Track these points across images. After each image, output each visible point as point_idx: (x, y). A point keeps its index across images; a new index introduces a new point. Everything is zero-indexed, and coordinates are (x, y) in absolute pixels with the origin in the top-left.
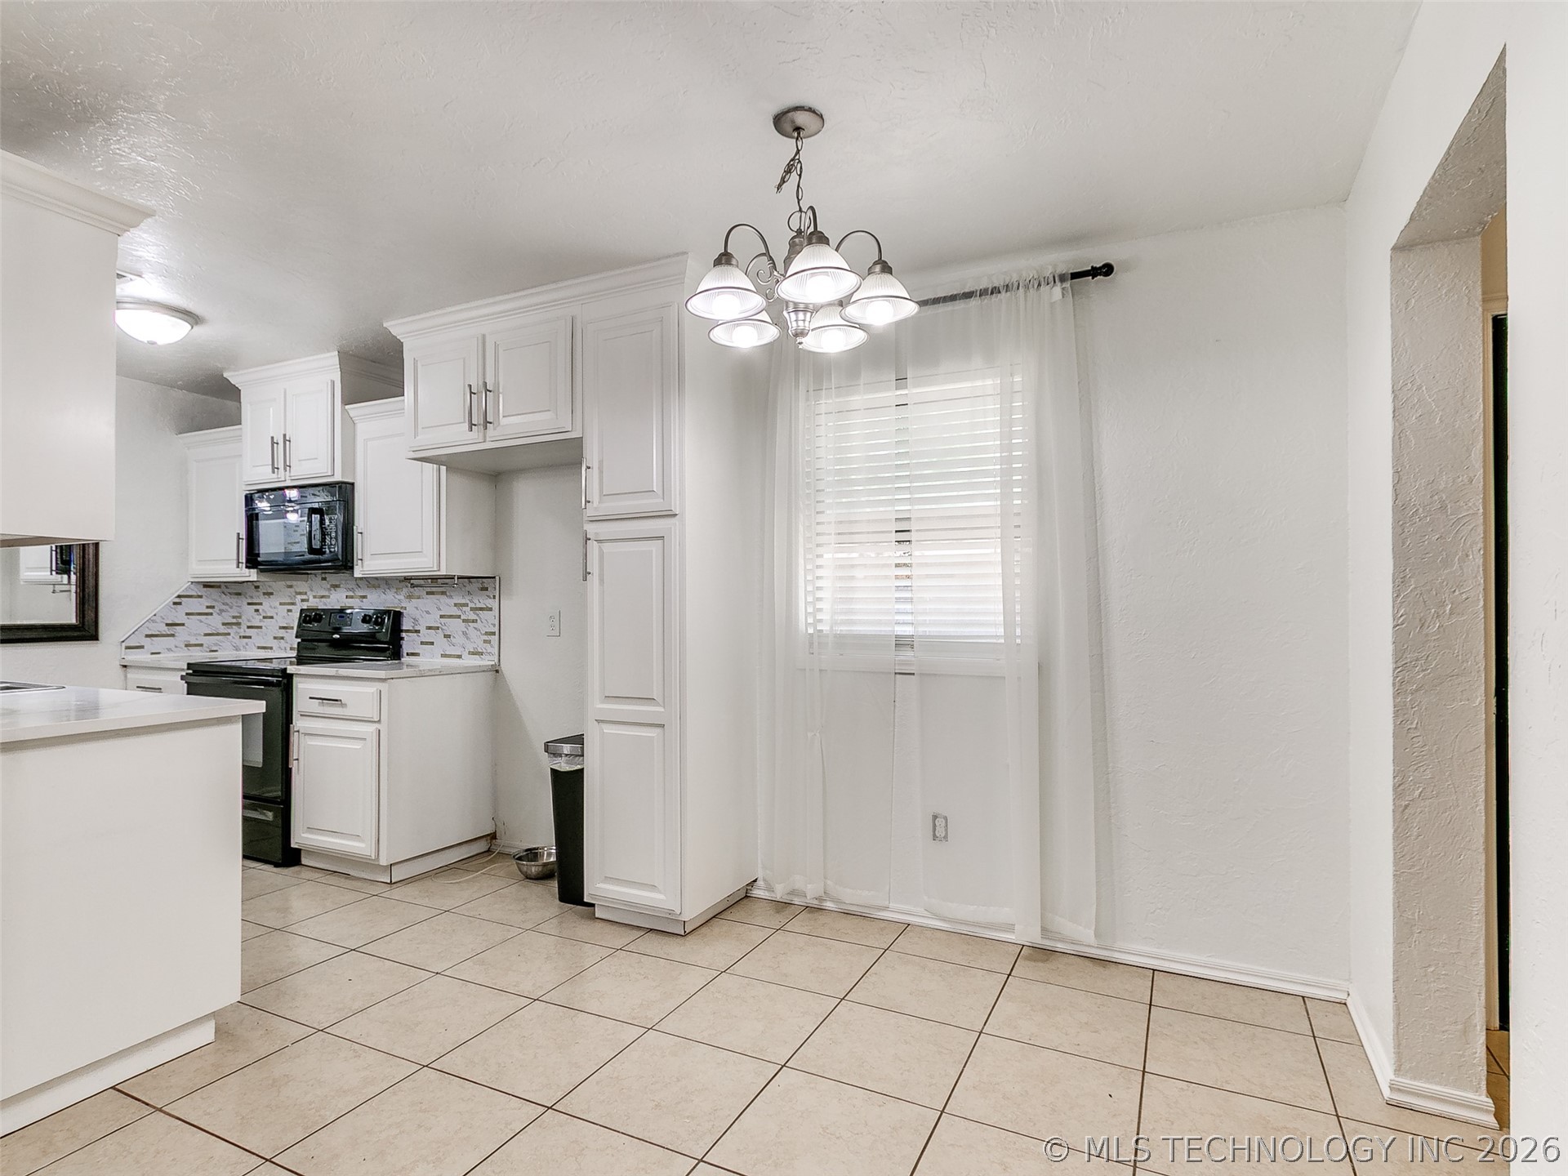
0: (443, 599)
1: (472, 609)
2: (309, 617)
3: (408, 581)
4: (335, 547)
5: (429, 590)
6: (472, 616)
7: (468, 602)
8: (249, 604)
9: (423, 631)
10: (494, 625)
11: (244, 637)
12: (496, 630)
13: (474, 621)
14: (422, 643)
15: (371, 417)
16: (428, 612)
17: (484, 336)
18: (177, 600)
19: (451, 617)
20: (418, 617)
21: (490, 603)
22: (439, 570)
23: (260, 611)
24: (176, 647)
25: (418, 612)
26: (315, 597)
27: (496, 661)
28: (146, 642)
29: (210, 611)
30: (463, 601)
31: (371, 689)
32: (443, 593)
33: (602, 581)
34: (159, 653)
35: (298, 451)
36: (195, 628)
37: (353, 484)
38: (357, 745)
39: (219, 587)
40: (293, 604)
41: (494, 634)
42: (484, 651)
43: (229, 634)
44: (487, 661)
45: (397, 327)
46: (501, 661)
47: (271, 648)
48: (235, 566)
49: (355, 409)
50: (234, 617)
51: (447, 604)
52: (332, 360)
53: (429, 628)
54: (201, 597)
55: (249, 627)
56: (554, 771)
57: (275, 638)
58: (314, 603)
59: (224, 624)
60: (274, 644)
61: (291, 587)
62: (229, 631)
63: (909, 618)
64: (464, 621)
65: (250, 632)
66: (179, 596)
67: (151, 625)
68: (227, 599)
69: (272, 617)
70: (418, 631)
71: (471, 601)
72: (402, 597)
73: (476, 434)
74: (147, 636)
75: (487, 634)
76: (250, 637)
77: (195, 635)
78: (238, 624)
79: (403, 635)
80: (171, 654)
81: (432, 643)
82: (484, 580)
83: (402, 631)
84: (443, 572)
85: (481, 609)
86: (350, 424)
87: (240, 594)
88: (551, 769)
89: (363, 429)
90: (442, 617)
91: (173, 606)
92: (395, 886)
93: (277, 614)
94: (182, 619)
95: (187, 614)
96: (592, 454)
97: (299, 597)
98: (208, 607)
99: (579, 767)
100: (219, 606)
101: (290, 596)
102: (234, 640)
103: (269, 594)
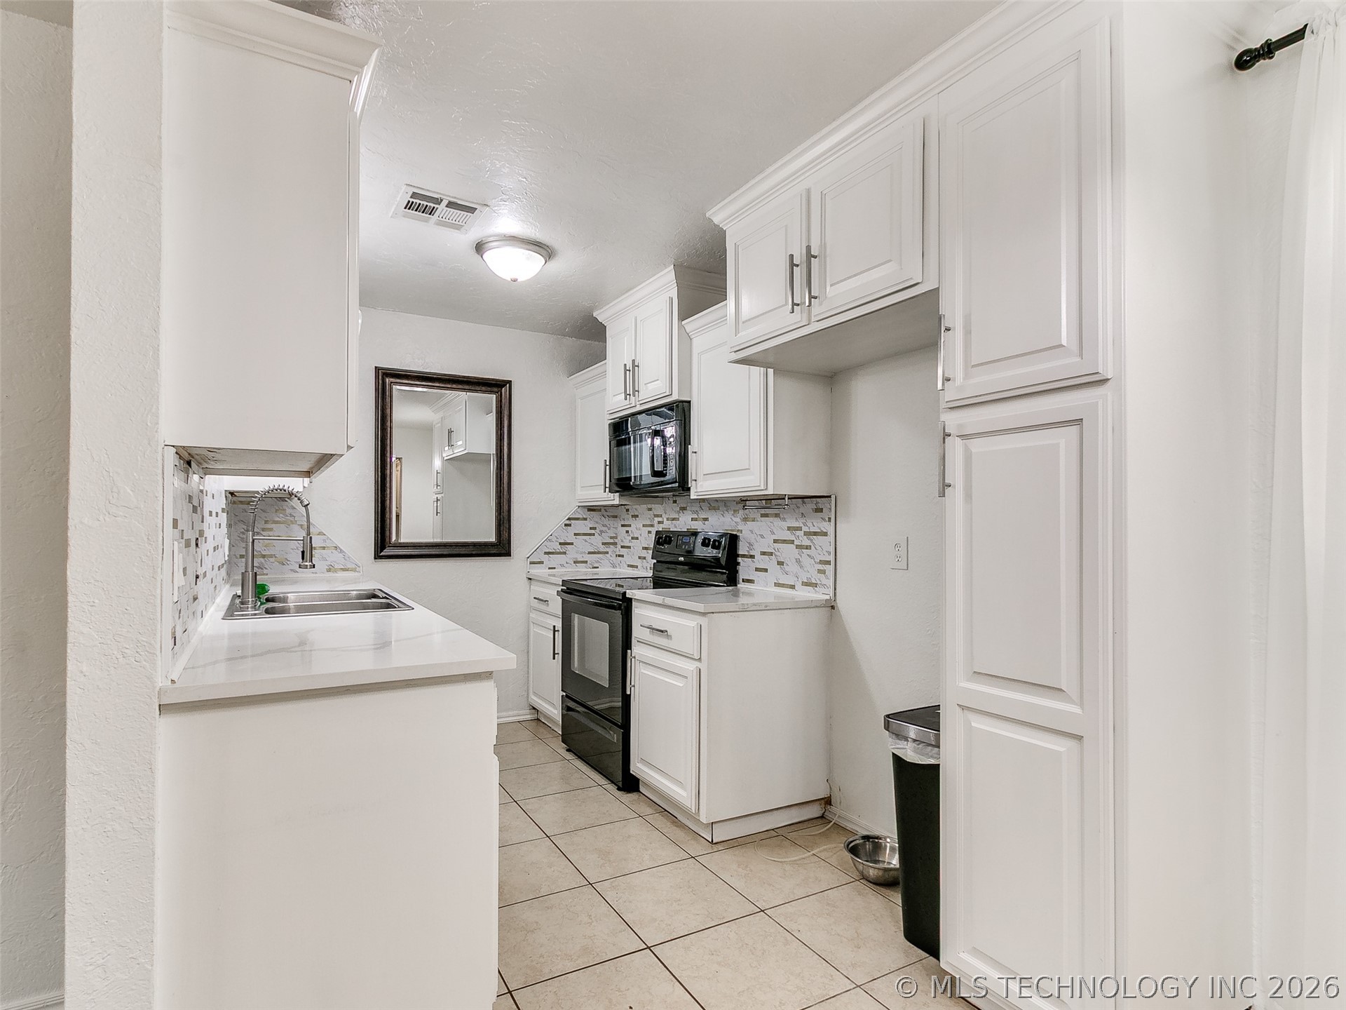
0: (777, 522)
1: (806, 534)
2: (663, 539)
3: (743, 501)
4: (673, 468)
5: (763, 511)
6: (806, 542)
7: (802, 525)
8: (623, 526)
9: (758, 556)
10: (829, 553)
11: (619, 556)
12: (832, 558)
13: (808, 547)
14: (757, 569)
15: (702, 328)
16: (762, 536)
17: (808, 191)
18: (568, 522)
19: (784, 541)
20: (753, 541)
21: (825, 526)
22: (766, 489)
23: (630, 532)
24: (567, 563)
25: (753, 535)
26: (668, 519)
27: (832, 594)
28: (545, 558)
29: (593, 531)
30: (796, 524)
31: (690, 622)
32: (777, 515)
34: (555, 568)
35: (644, 375)
36: (581, 547)
37: (689, 402)
38: (679, 683)
39: (600, 510)
40: (651, 526)
41: (828, 563)
42: (819, 582)
43: (607, 553)
44: (821, 595)
46: (837, 594)
47: (637, 567)
48: (603, 491)
49: (692, 324)
50: (611, 538)
52: (667, 277)
53: (763, 553)
54: (585, 519)
55: (622, 547)
56: (898, 762)
57: (640, 558)
58: (668, 525)
59: (603, 544)
60: (638, 563)
61: (650, 509)
62: (607, 550)
64: (798, 547)
65: (624, 551)
66: (569, 519)
67: (548, 544)
68: (606, 521)
69: (637, 538)
70: (752, 557)
71: (805, 524)
72: (738, 520)
73: (798, 317)
74: (546, 553)
75: (822, 562)
76: (623, 556)
77: (582, 553)
78: (615, 544)
79: (740, 560)
80: (564, 570)
81: (766, 570)
82: (818, 499)
83: (738, 556)
84: (770, 491)
85: (815, 534)
86: (686, 339)
87: (616, 517)
88: (893, 754)
89: (699, 343)
90: (775, 541)
91: (564, 527)
92: (716, 848)
93: (640, 535)
94: (571, 538)
95: (575, 534)
96: (953, 309)
97: (657, 519)
98: (591, 528)
99: (932, 761)
100: (600, 528)
101: (649, 518)
102: (611, 558)
103: (635, 516)
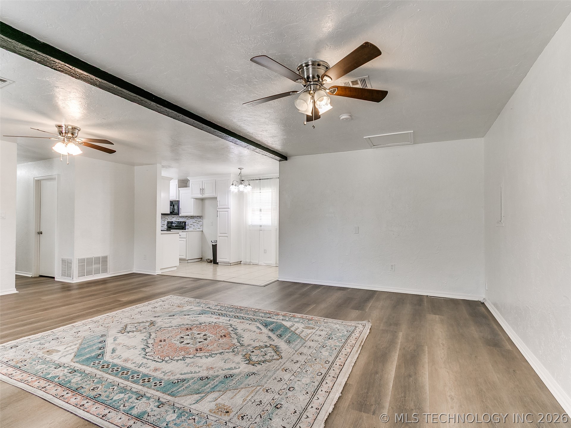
2: (168, 223)
3: (187, 217)
4: (176, 211)
5: (191, 218)
6: (198, 222)
10: (202, 224)
15: (183, 190)
16: (191, 222)
17: (203, 181)
19: (195, 223)
21: (201, 220)
25: (189, 222)
30: (196, 220)
31: (185, 233)
33: (219, 217)
35: (171, 195)
37: (179, 201)
38: (183, 242)
40: (165, 221)
42: (200, 228)
44: (201, 230)
45: (189, 178)
46: (203, 230)
49: (180, 189)
51: (194, 220)
52: (177, 181)
56: (212, 245)
58: (169, 220)
63: (261, 223)
71: (198, 220)
72: (186, 219)
73: (201, 195)
82: (200, 217)
83: (186, 225)
84: (195, 215)
86: (179, 191)
89: (182, 192)
90: (193, 223)
92: (189, 263)
96: (218, 199)
97: (166, 219)
99: (216, 244)
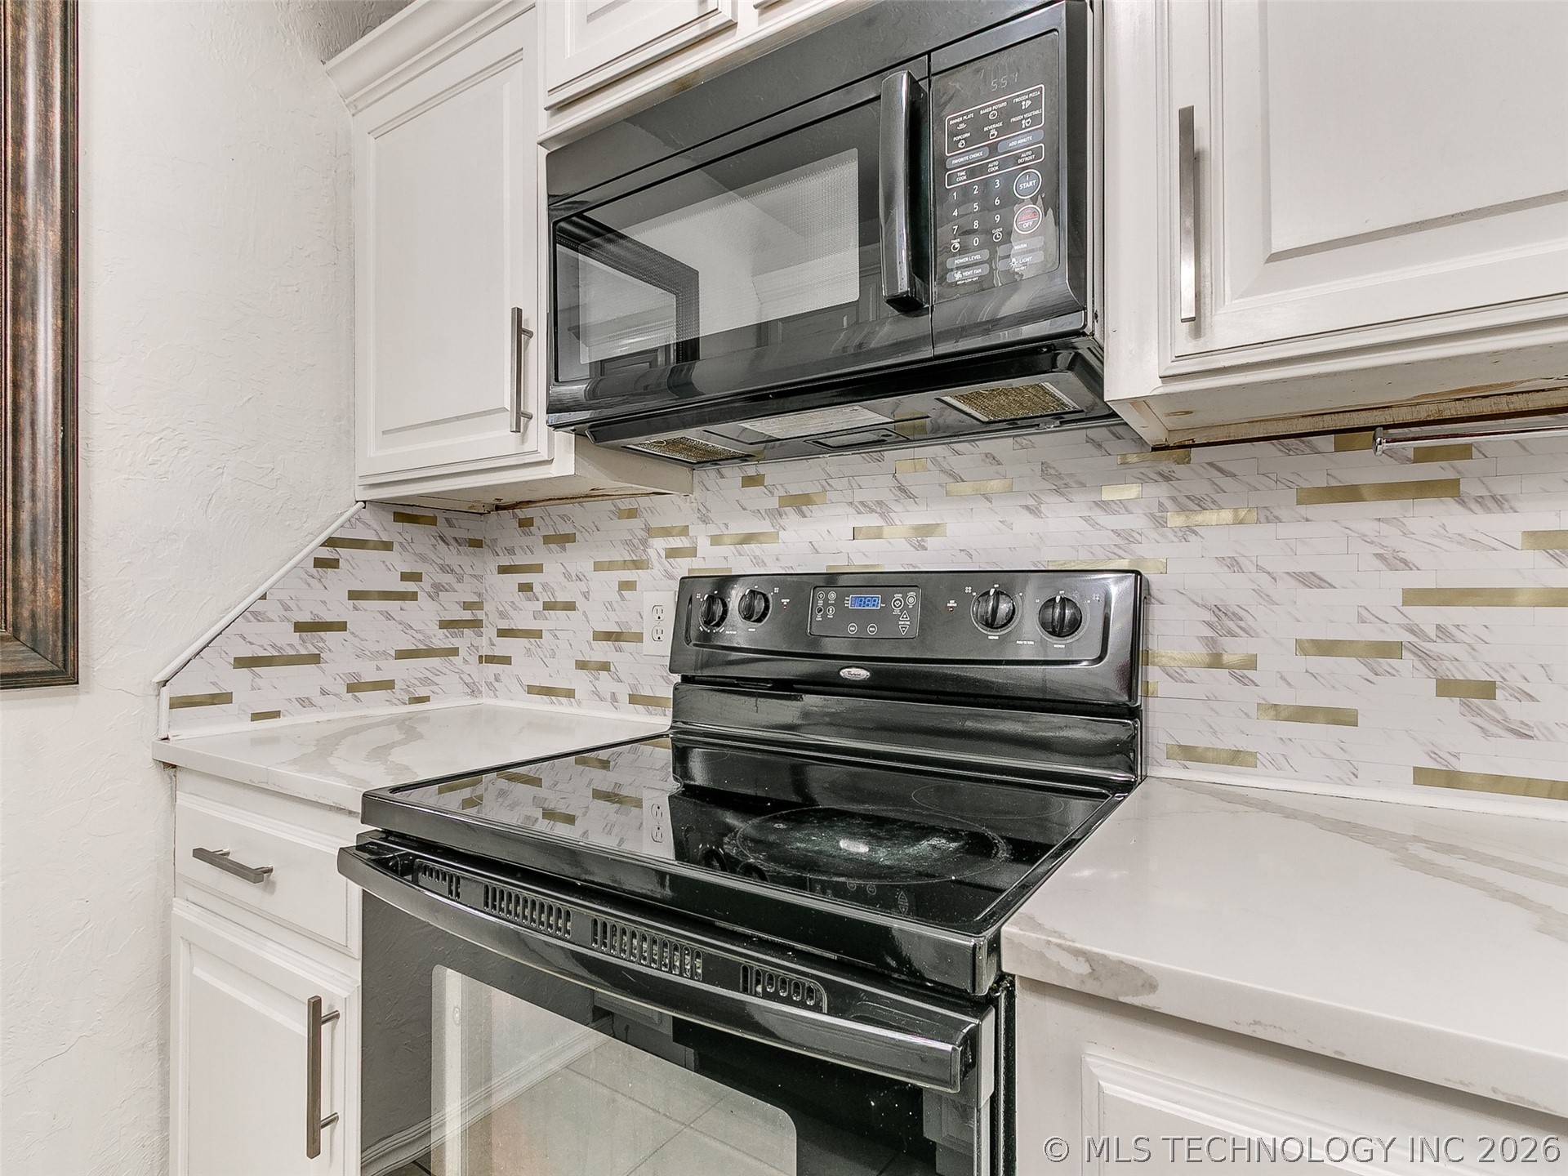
8: (504, 570)
9: (1276, 660)
11: (491, 659)
14: (1279, 713)
18: (326, 553)
23: (537, 588)
24: (324, 692)
26: (716, 540)
28: (238, 681)
29: (410, 586)
34: (276, 714)
36: (373, 636)
39: (432, 521)
40: (637, 565)
43: (454, 652)
47: (570, 694)
48: (510, 427)
50: (467, 605)
54: (387, 546)
55: (503, 633)
57: (582, 665)
59: (445, 624)
60: (580, 682)
62: (454, 643)
65: (504, 646)
66: (331, 542)
67: (251, 628)
68: (453, 556)
69: (570, 606)
70: (1242, 664)
74: (242, 663)
76: (506, 660)
77: (376, 655)
78: (476, 624)
80: (310, 717)
81: (1343, 718)
87: (476, 544)
91: (314, 571)
93: (586, 595)
94: (336, 608)
95: (354, 595)
98: (405, 577)
100: (431, 575)
101: (627, 543)
102: (466, 668)
103: (565, 539)
